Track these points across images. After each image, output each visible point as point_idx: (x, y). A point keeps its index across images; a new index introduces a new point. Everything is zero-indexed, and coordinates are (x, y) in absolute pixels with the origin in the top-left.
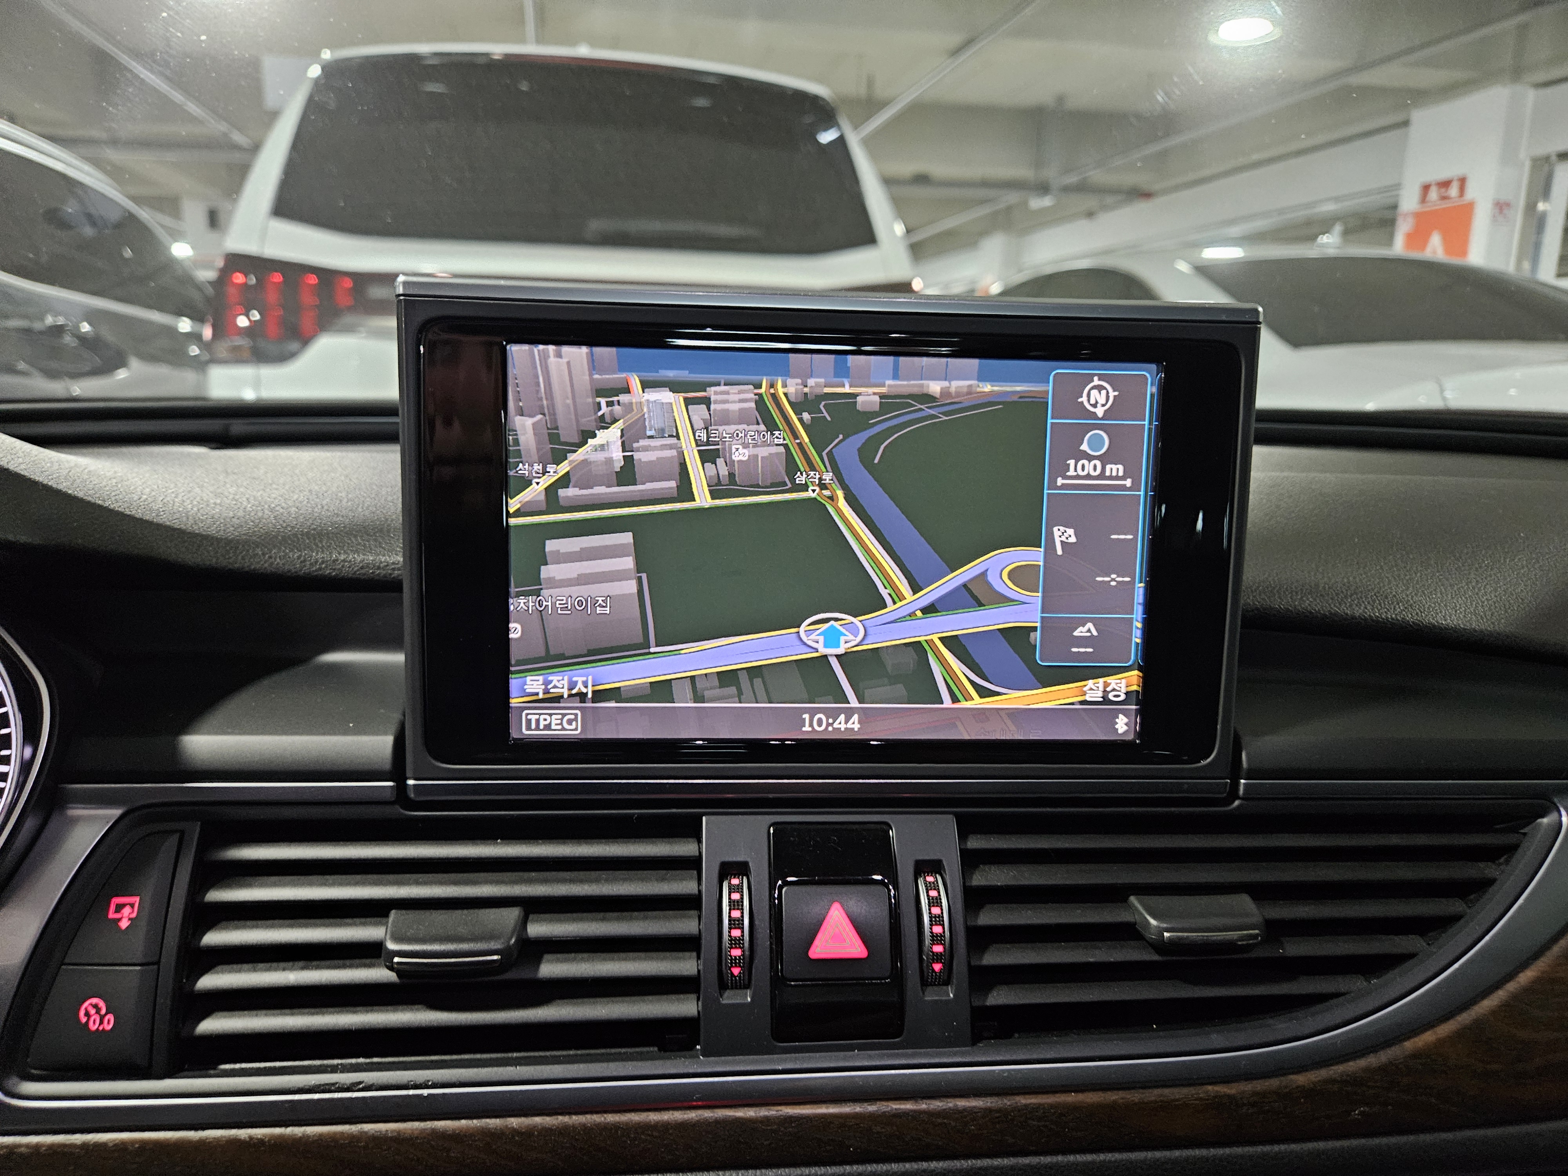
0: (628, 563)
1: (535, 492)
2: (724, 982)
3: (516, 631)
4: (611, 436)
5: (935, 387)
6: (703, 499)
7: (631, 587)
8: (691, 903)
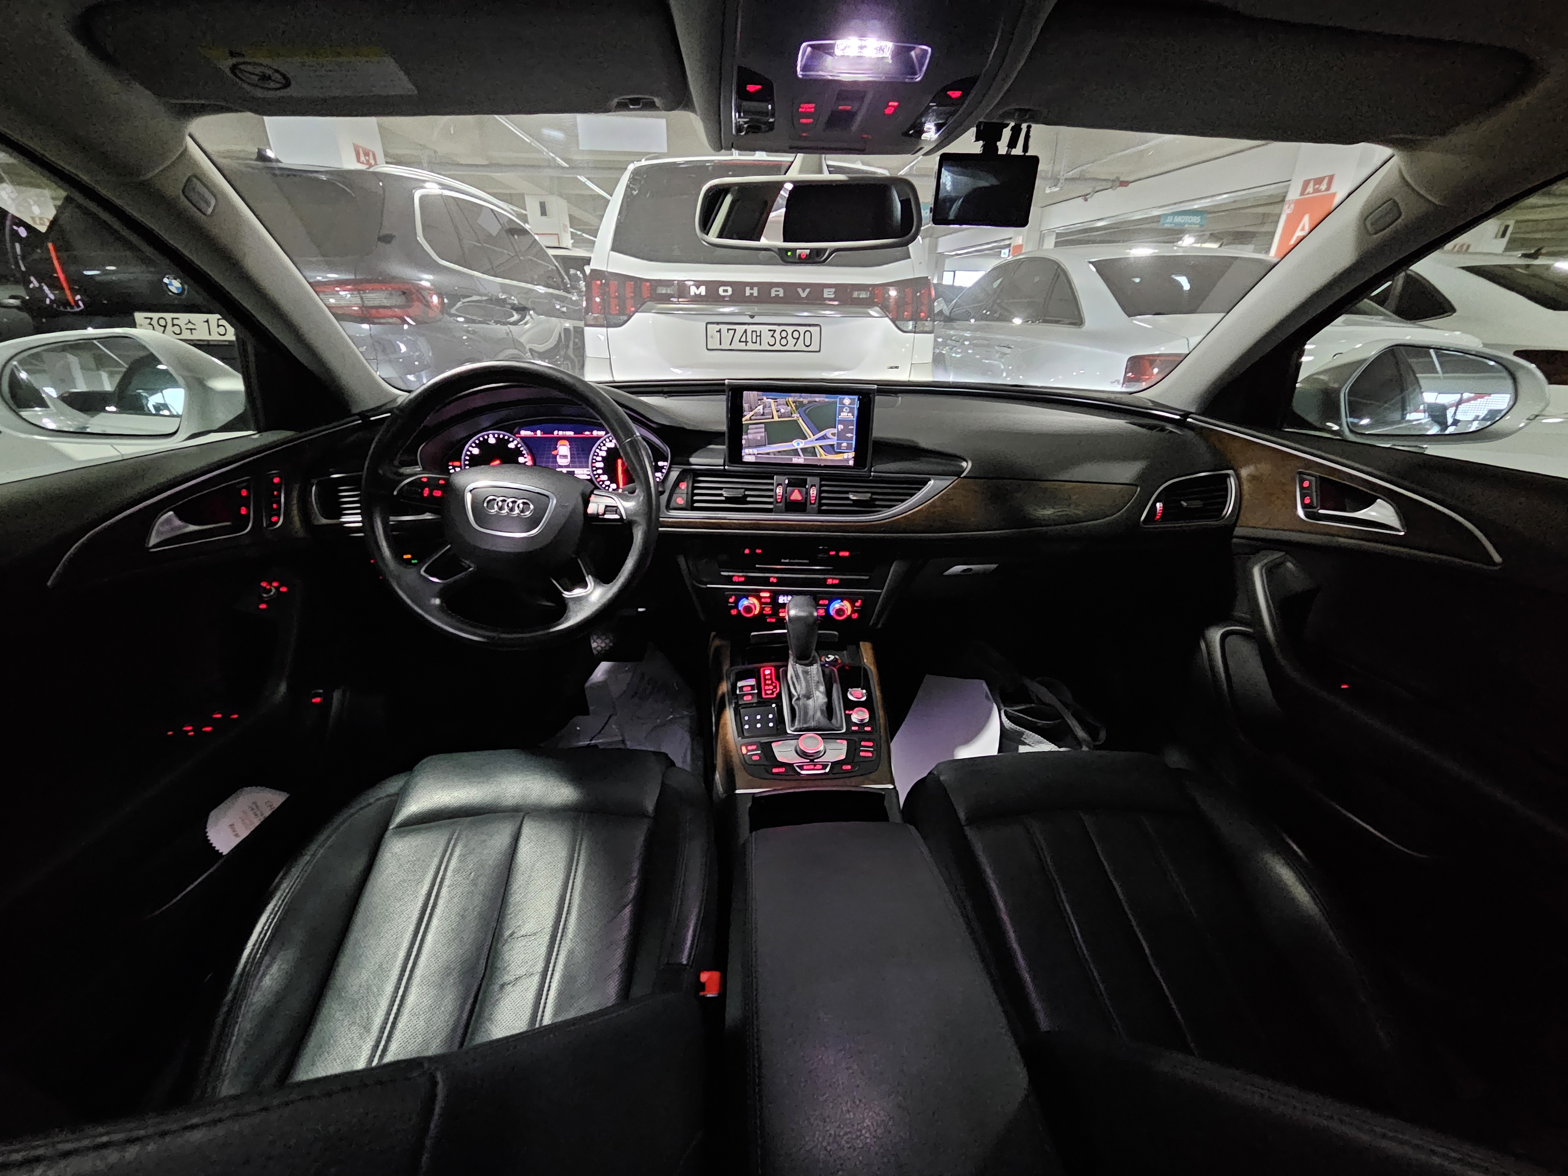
0: (763, 430)
1: (748, 417)
2: (777, 502)
3: (744, 442)
4: (761, 407)
5: (817, 400)
6: (776, 419)
7: (763, 434)
8: (772, 490)
